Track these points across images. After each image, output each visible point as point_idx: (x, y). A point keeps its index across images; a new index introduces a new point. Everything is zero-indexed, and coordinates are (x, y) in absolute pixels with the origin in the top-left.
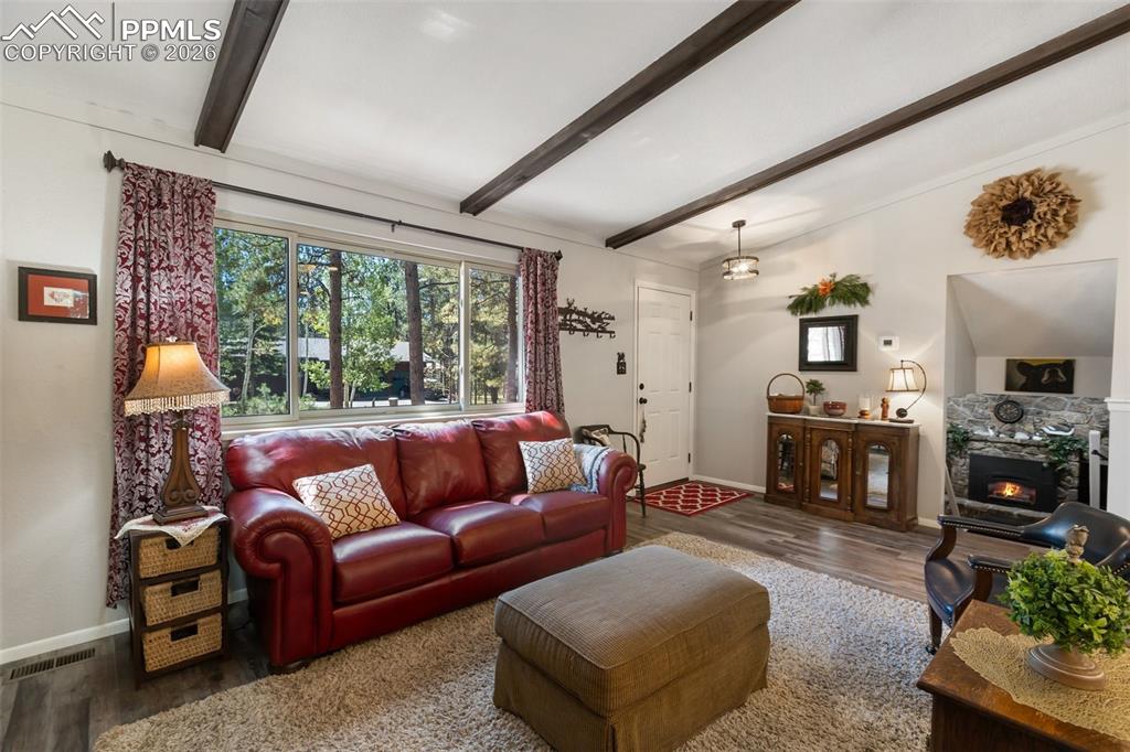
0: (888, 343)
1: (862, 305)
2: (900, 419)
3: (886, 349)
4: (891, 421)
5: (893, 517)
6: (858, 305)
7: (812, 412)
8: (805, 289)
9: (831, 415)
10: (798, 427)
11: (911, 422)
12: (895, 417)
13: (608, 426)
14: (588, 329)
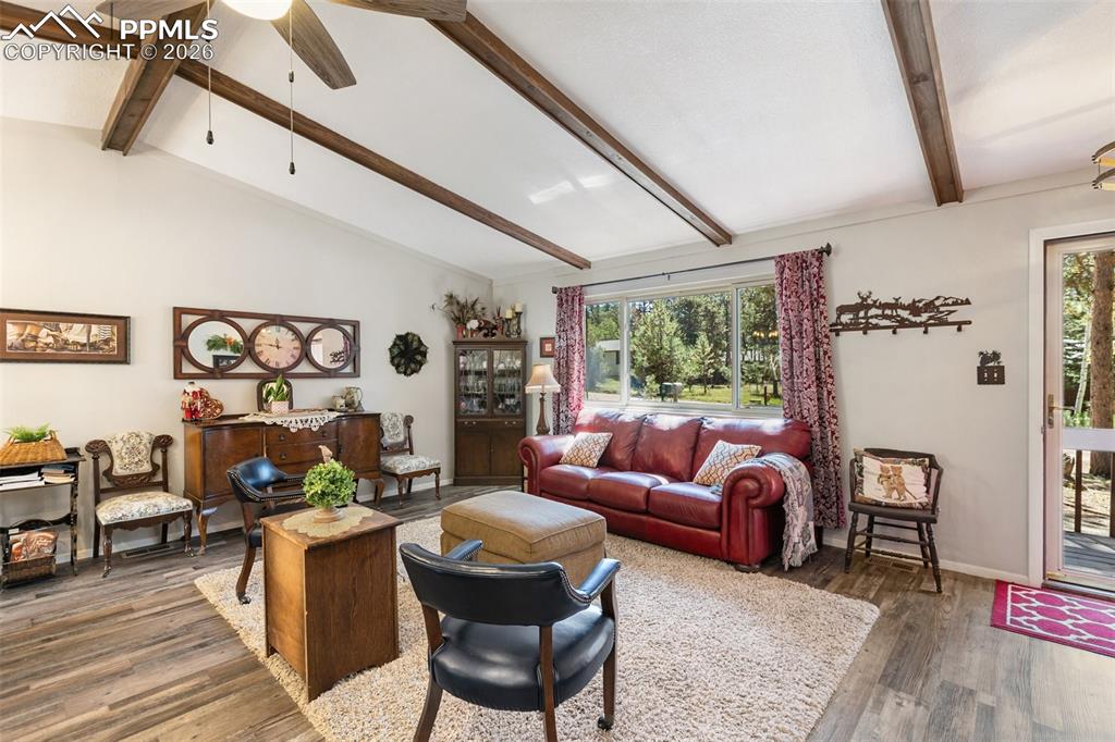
13: (931, 457)
14: (903, 323)
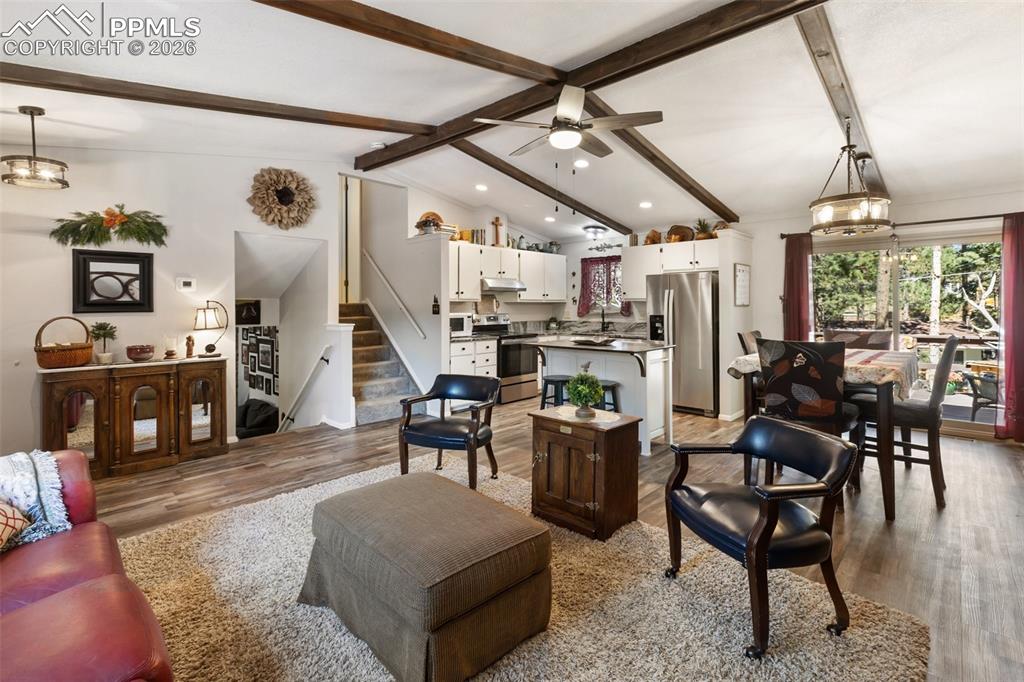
0: (187, 284)
1: (157, 244)
2: (209, 354)
3: (186, 290)
4: (200, 356)
5: (216, 444)
6: (152, 243)
7: (104, 361)
8: (79, 214)
9: (136, 360)
10: (100, 379)
11: (219, 355)
12: (204, 352)
